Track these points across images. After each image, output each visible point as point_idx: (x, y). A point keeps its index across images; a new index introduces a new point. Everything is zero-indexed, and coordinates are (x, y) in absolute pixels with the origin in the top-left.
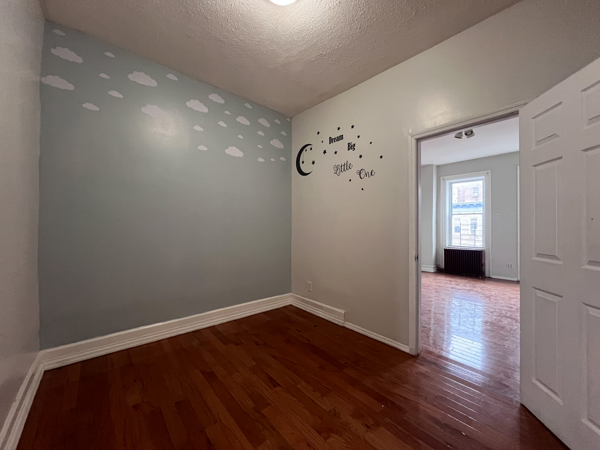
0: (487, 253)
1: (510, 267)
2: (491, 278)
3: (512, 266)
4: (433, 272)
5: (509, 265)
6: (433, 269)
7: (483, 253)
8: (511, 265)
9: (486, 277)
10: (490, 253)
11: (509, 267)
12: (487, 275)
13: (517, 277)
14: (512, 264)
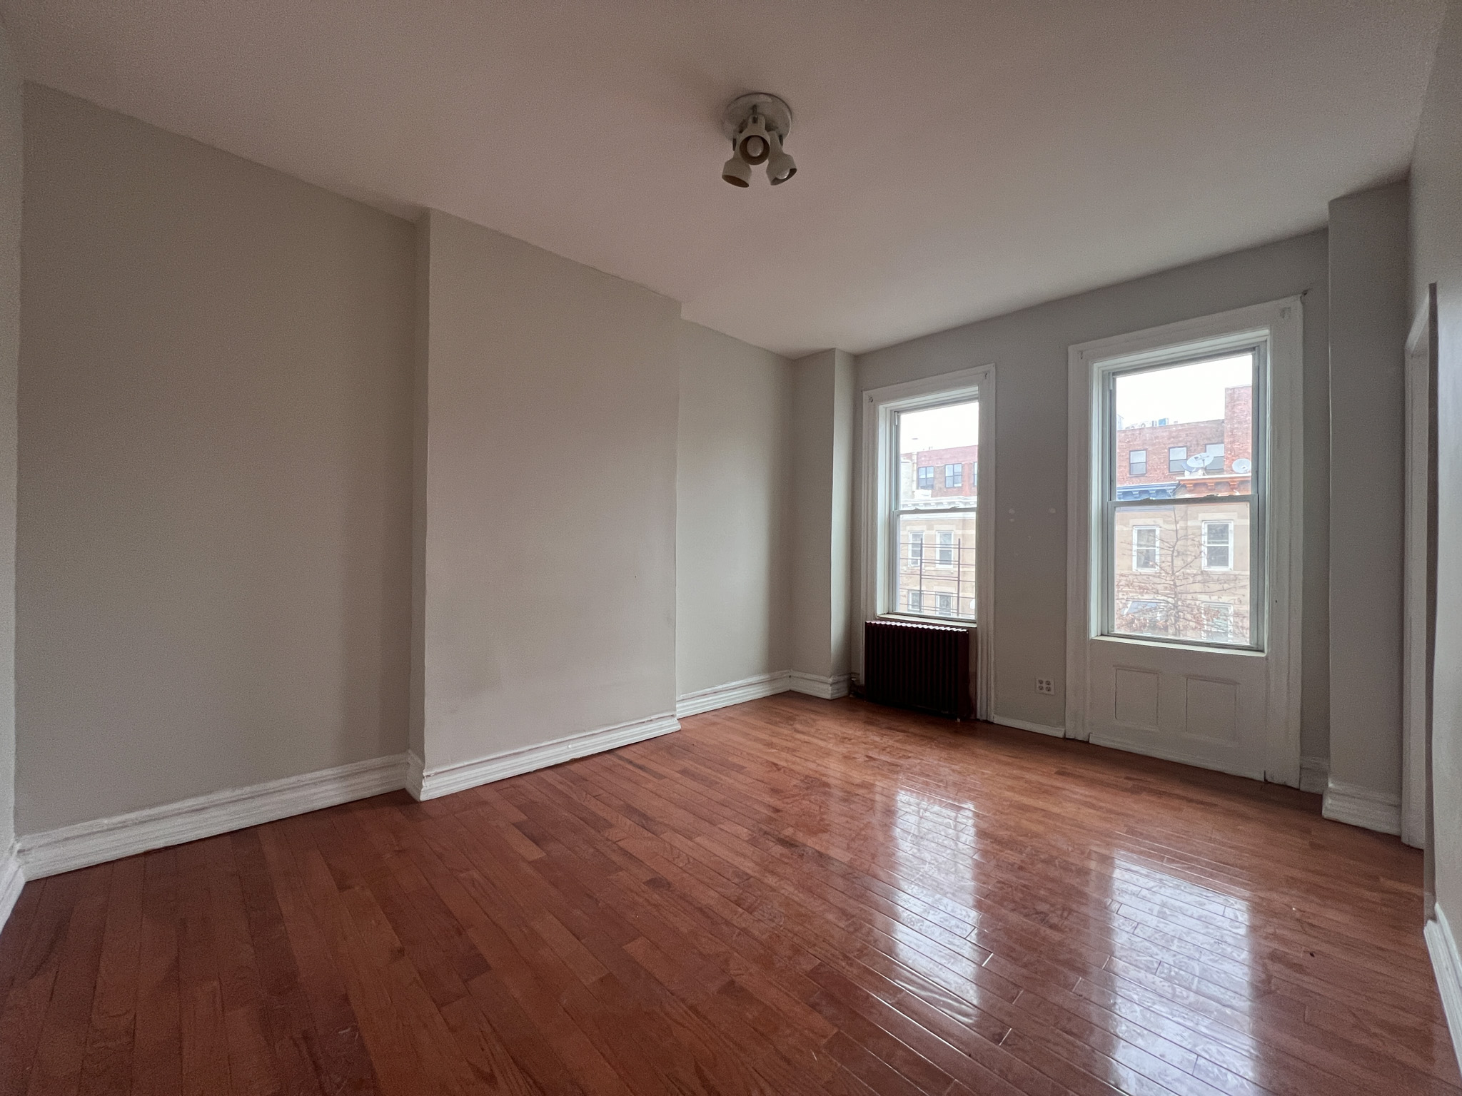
0: (982, 637)
1: (1044, 691)
2: (992, 723)
3: (1052, 686)
4: (828, 697)
5: (1041, 682)
6: (830, 688)
7: (971, 639)
8: (1048, 683)
9: (978, 720)
10: (991, 640)
11: (1041, 688)
12: (981, 714)
13: (1064, 724)
14: (1050, 680)
